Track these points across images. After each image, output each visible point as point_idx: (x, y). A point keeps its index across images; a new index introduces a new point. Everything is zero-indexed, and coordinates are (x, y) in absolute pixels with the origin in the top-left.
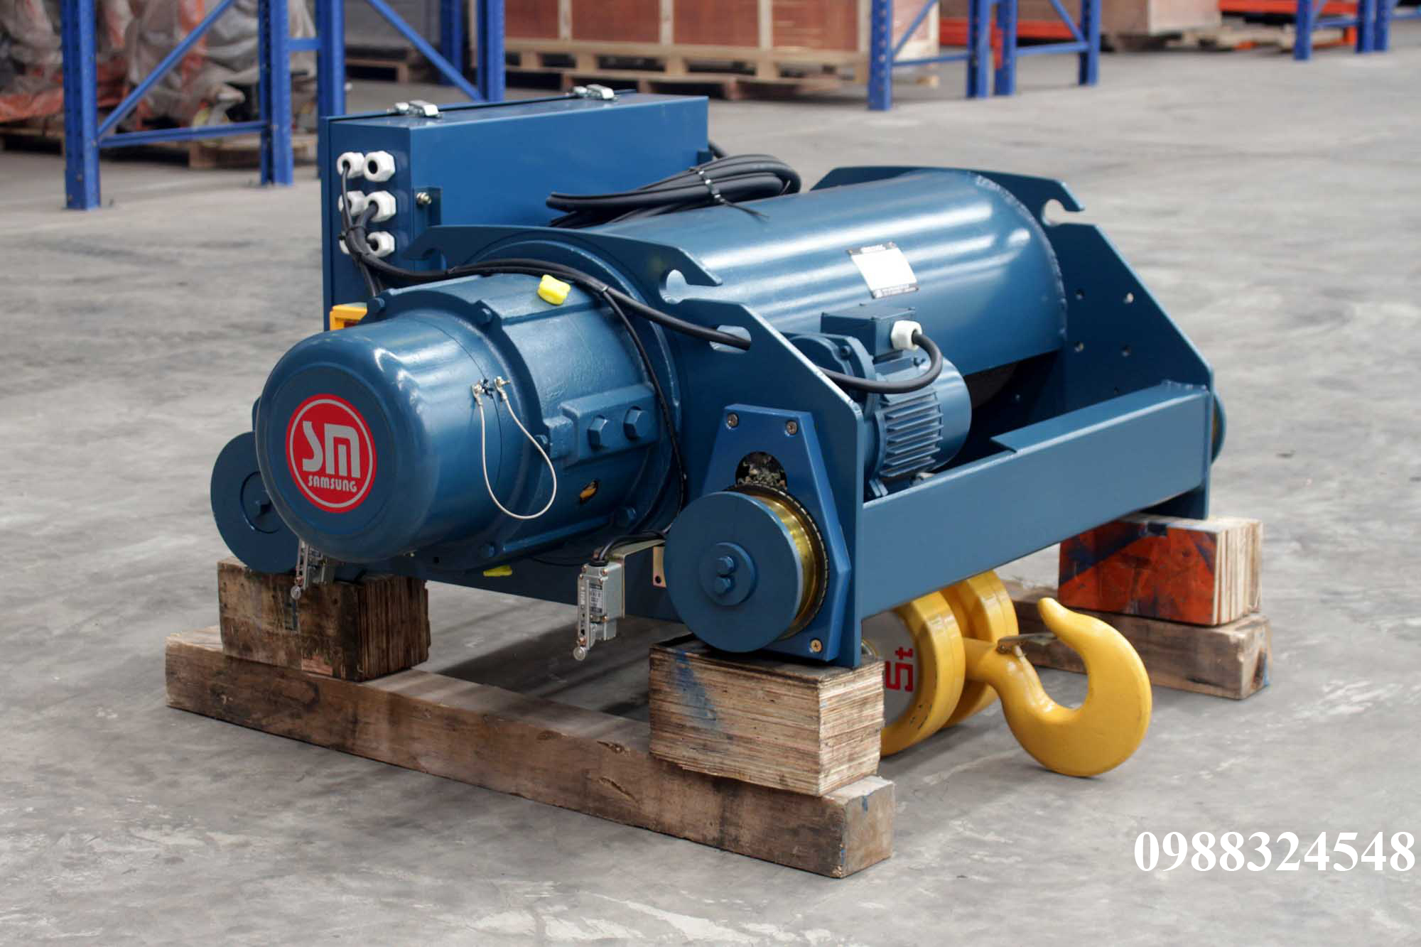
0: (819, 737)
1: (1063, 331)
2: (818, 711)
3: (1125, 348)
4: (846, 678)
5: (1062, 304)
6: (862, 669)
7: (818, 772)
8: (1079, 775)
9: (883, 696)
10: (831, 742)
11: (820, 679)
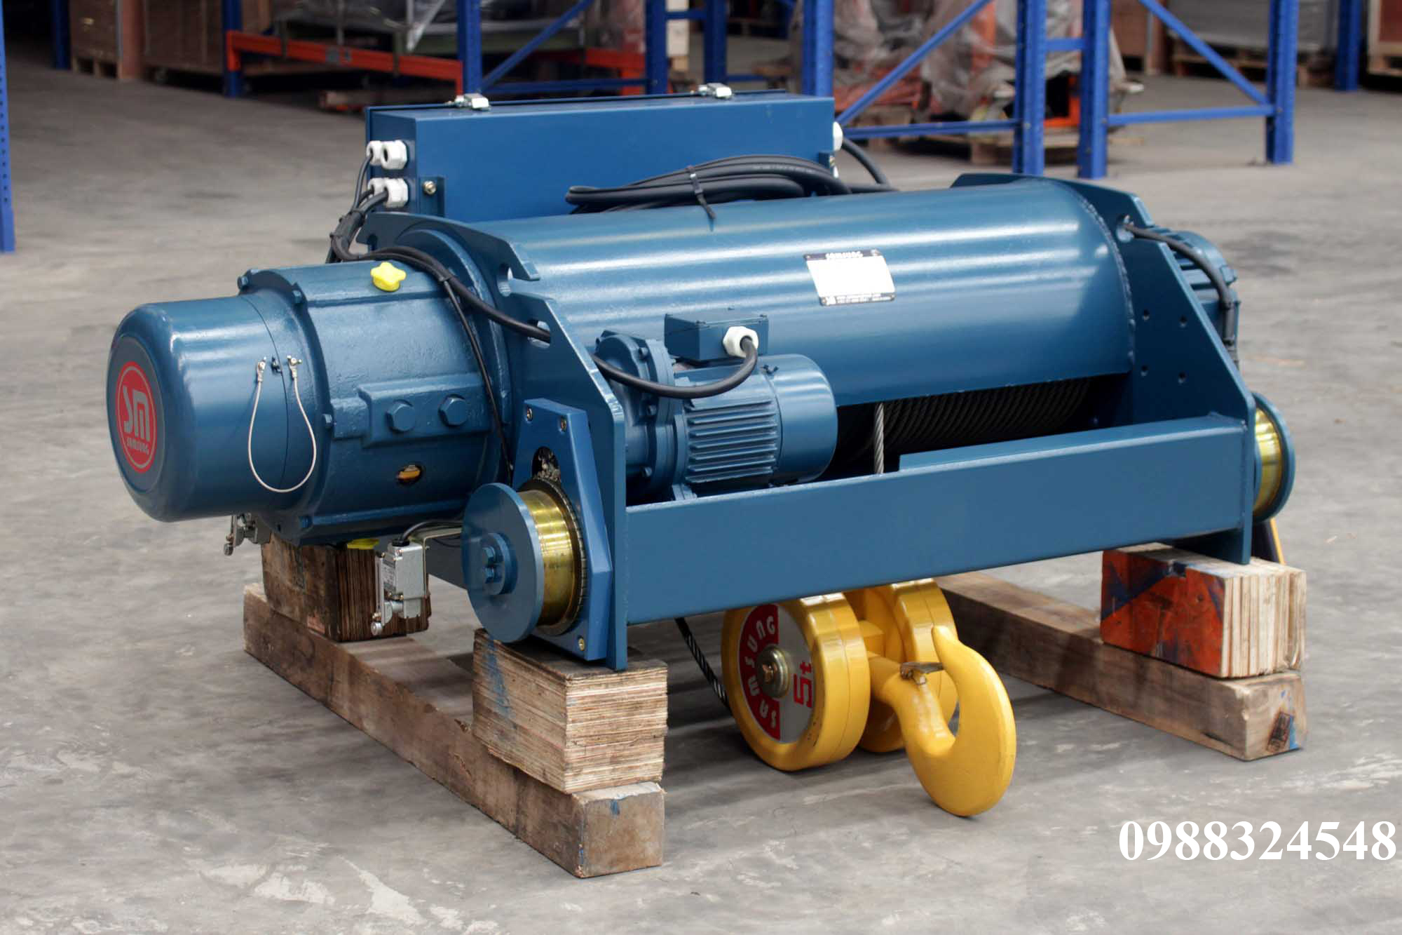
0: (565, 735)
1: (1131, 354)
2: (565, 709)
3: (1182, 376)
4: (605, 679)
5: (1130, 325)
6: (633, 673)
7: (564, 770)
8: (960, 814)
9: (667, 702)
10: (582, 742)
11: (567, 677)
